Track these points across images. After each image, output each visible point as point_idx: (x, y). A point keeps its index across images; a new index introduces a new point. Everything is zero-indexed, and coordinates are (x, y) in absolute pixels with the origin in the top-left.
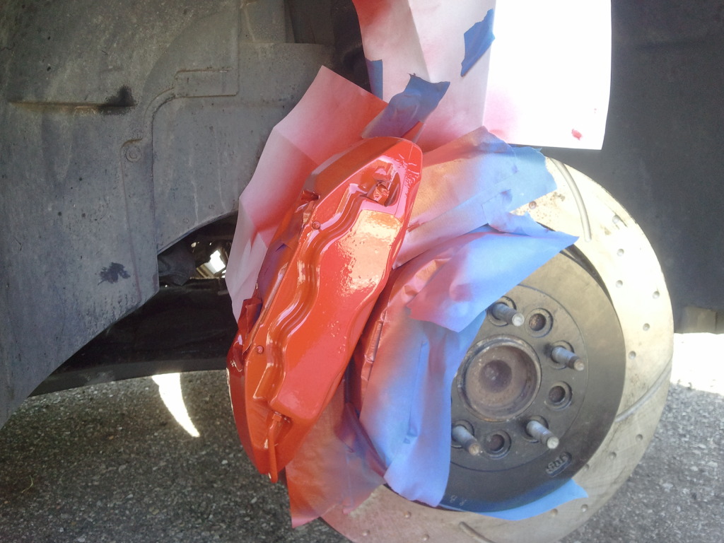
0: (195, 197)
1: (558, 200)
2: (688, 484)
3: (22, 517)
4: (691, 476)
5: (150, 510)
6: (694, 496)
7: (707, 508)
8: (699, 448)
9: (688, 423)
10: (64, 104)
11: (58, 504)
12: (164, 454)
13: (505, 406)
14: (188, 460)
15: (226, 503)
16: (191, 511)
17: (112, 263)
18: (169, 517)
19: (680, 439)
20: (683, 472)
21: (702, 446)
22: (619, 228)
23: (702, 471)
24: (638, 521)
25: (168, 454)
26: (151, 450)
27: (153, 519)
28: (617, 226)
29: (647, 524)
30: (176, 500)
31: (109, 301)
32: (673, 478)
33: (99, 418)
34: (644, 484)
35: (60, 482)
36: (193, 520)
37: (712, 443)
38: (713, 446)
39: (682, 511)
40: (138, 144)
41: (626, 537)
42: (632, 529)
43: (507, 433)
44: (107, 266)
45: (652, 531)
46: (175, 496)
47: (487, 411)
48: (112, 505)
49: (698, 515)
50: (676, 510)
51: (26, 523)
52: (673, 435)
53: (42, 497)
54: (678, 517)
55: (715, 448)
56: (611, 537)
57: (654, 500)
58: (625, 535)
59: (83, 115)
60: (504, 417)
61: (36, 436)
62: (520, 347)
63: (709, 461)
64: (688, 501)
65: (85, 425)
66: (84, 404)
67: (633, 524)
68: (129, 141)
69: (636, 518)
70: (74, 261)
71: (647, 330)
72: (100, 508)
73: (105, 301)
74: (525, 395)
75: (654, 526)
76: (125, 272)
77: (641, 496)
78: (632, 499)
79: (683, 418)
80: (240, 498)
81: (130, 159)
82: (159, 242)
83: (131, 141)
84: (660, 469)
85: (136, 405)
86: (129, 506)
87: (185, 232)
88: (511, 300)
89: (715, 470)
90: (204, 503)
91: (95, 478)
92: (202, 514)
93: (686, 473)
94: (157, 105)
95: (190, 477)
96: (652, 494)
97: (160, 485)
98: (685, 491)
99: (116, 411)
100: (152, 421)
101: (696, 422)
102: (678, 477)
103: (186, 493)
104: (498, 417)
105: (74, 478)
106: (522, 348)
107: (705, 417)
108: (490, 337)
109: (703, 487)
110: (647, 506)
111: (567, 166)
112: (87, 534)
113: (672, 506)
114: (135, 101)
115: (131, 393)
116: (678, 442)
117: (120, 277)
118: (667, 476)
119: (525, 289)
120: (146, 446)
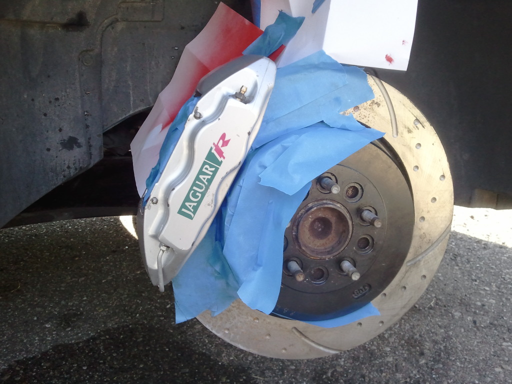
0: (131, 93)
1: (375, 106)
2: (472, 314)
3: (10, 309)
4: (475, 308)
5: (97, 309)
6: (475, 322)
7: (482, 330)
8: (485, 290)
9: (480, 272)
10: (36, 22)
11: (35, 301)
12: (112, 272)
13: (326, 249)
14: (127, 277)
15: (149, 307)
16: (125, 311)
17: (70, 137)
18: (109, 314)
19: (472, 283)
20: (470, 305)
21: (487, 288)
22: (418, 129)
23: (483, 305)
24: (432, 337)
25: (114, 272)
26: (103, 269)
27: (98, 315)
28: (417, 127)
29: (439, 339)
30: (115, 303)
31: (67, 162)
32: (462, 309)
33: (70, 245)
34: (441, 312)
35: (38, 286)
36: (125, 317)
37: (494, 286)
38: (494, 288)
39: (465, 331)
40: (91, 53)
41: (422, 347)
42: (427, 341)
43: (326, 268)
44: (66, 138)
45: (441, 344)
46: (115, 300)
47: (313, 251)
48: (71, 304)
49: (476, 335)
50: (461, 331)
51: (12, 312)
52: (468, 280)
53: (25, 296)
54: (461, 336)
55: (496, 290)
56: (411, 346)
57: (446, 323)
58: (422, 345)
59: (51, 31)
60: (324, 257)
61: (26, 255)
62: (338, 209)
63: (490, 299)
64: (470, 325)
65: (60, 249)
66: (61, 235)
67: (429, 338)
68: (84, 51)
69: (431, 334)
70: (42, 133)
71: (434, 202)
72: (63, 305)
73: (63, 162)
74: (339, 243)
75: (443, 341)
76: (79, 143)
77: (437, 320)
78: (431, 321)
79: (477, 268)
80: (159, 304)
81: (85, 64)
82: (105, 124)
83: (87, 51)
84: (454, 302)
85: (97, 238)
86: (83, 305)
87: (123, 117)
88: (334, 175)
89: (493, 305)
90: (134, 306)
91: (63, 285)
92: (132, 313)
93: (473, 306)
94: (105, 26)
95: (127, 288)
96: (445, 319)
97: (106, 293)
98: (469, 318)
99: (83, 241)
100: (106, 249)
101: (486, 271)
102: (466, 309)
103: (123, 299)
104: (319, 257)
105: (48, 285)
106: (339, 210)
107: (492, 268)
108: (317, 201)
109: (483, 316)
110: (440, 327)
111: (383, 82)
112: (52, 322)
113: (458, 328)
114: (89, 22)
115: (95, 229)
116: (470, 285)
117: (75, 146)
118: (458, 308)
119: (344, 168)
120: (100, 265)
